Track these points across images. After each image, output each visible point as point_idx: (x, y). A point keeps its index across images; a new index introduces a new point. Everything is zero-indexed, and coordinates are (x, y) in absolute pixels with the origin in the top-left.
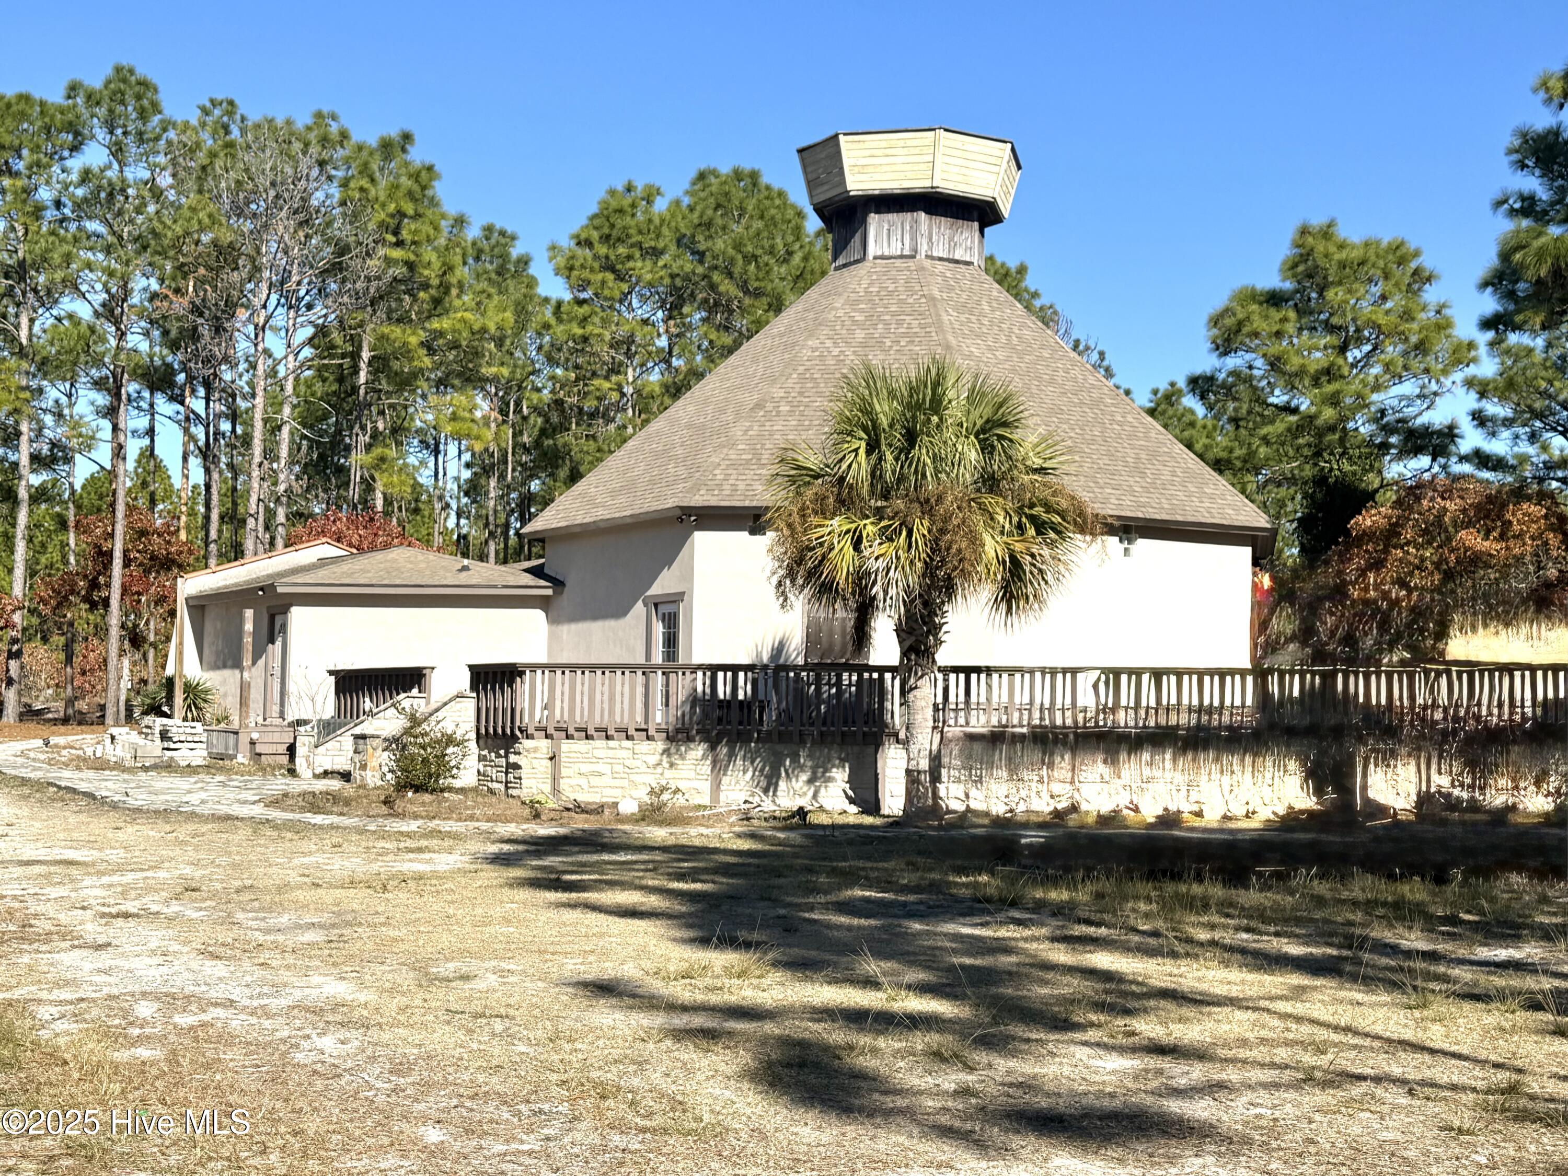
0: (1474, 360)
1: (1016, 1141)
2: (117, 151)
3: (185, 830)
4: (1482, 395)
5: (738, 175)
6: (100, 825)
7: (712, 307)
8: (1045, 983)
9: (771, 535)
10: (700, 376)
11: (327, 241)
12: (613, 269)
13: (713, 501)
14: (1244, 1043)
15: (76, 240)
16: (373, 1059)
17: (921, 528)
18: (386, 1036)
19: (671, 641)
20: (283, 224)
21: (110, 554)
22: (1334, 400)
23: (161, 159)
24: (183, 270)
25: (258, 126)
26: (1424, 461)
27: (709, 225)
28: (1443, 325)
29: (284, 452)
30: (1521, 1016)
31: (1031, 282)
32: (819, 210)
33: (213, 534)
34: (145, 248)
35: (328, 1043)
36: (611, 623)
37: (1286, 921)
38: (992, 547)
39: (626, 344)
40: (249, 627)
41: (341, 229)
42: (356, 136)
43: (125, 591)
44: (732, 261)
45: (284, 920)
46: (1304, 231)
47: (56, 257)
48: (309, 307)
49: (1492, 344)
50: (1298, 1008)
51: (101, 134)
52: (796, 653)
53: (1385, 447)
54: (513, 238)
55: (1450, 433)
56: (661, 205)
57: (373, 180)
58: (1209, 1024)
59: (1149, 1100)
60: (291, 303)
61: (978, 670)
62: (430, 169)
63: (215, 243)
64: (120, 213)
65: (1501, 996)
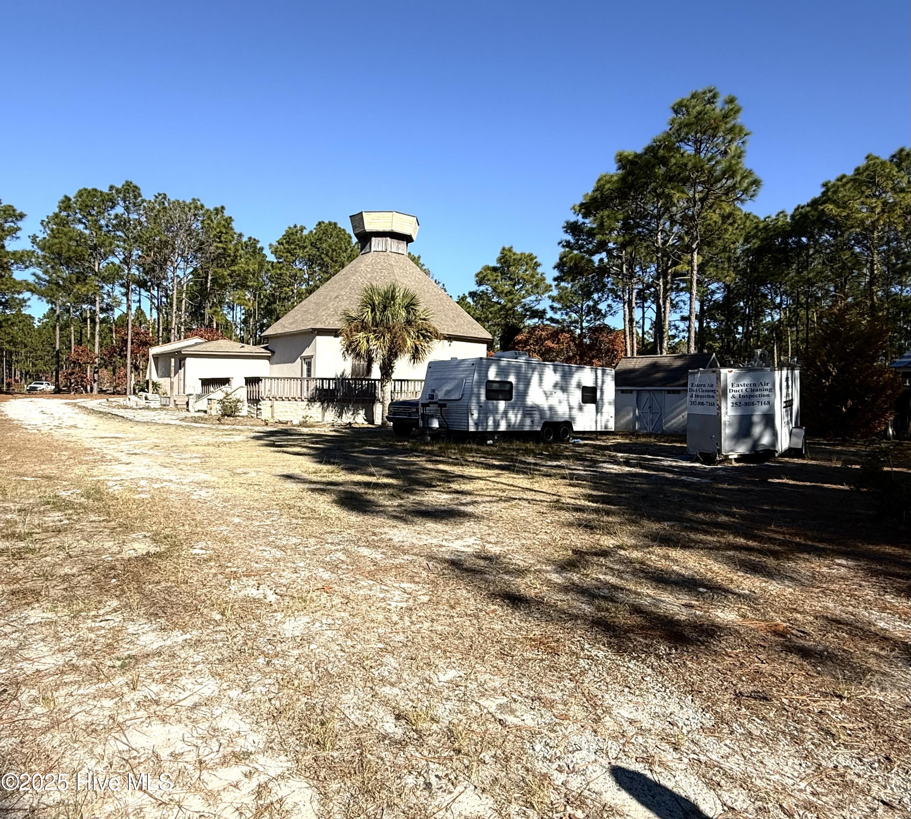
0: (551, 290)
1: (416, 519)
2: (127, 209)
3: (154, 428)
4: (553, 301)
5: (330, 224)
6: (127, 426)
7: (322, 265)
8: (424, 473)
9: (341, 338)
10: (318, 287)
11: (198, 240)
12: (290, 252)
13: (322, 327)
14: (482, 490)
15: (113, 238)
16: (217, 498)
17: (388, 336)
18: (221, 491)
19: (309, 370)
20: (182, 234)
21: (127, 340)
22: (511, 301)
23: (141, 212)
24: (150, 249)
25: (174, 202)
26: (536, 320)
27: (320, 239)
28: (543, 279)
29: (183, 309)
30: (560, 481)
31: (421, 261)
32: (356, 235)
33: (161, 335)
34: (137, 241)
35: (203, 493)
36: (290, 364)
37: (494, 455)
38: (409, 343)
39: (294, 276)
40: (173, 364)
41: (202, 237)
42: (206, 207)
43: (132, 352)
44: (328, 251)
45: (187, 456)
46: (504, 249)
47: (107, 243)
48: (191, 262)
49: (556, 286)
50: (498, 480)
51: (121, 203)
52: (348, 374)
53: (525, 315)
54: (258, 241)
55: (544, 312)
56: (306, 232)
57: (212, 221)
58: (472, 484)
59: (455, 507)
60: (186, 261)
61: (404, 380)
62: (230, 218)
63: (160, 240)
64: (128, 229)
65: (555, 475)
